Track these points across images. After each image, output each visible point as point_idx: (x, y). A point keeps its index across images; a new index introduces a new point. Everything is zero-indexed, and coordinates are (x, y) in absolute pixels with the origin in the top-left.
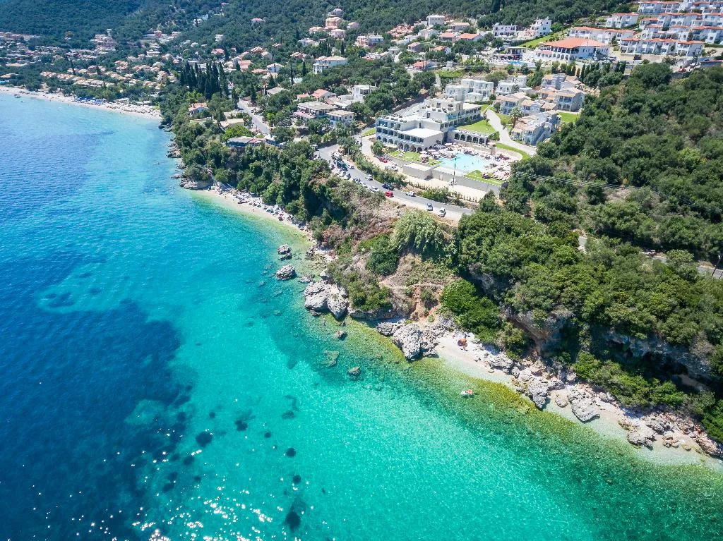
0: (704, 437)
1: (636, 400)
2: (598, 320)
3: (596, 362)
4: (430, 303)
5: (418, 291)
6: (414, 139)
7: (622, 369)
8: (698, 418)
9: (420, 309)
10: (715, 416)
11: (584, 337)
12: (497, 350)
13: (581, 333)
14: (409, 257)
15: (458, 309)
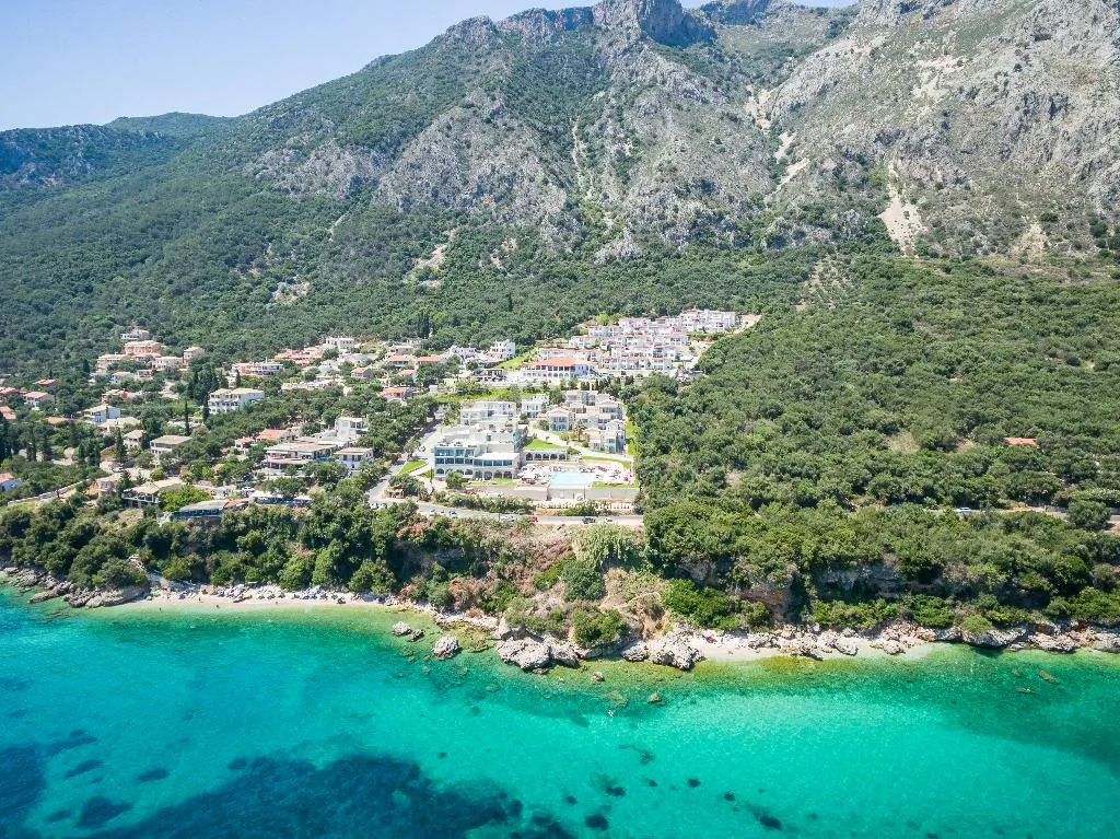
0: (921, 630)
1: (870, 623)
2: (817, 566)
3: (827, 606)
4: (657, 613)
5: (639, 605)
6: (497, 463)
7: (847, 603)
8: (910, 618)
9: (649, 624)
10: (918, 610)
11: (809, 587)
12: (743, 632)
13: (807, 583)
14: (611, 571)
15: (689, 609)
